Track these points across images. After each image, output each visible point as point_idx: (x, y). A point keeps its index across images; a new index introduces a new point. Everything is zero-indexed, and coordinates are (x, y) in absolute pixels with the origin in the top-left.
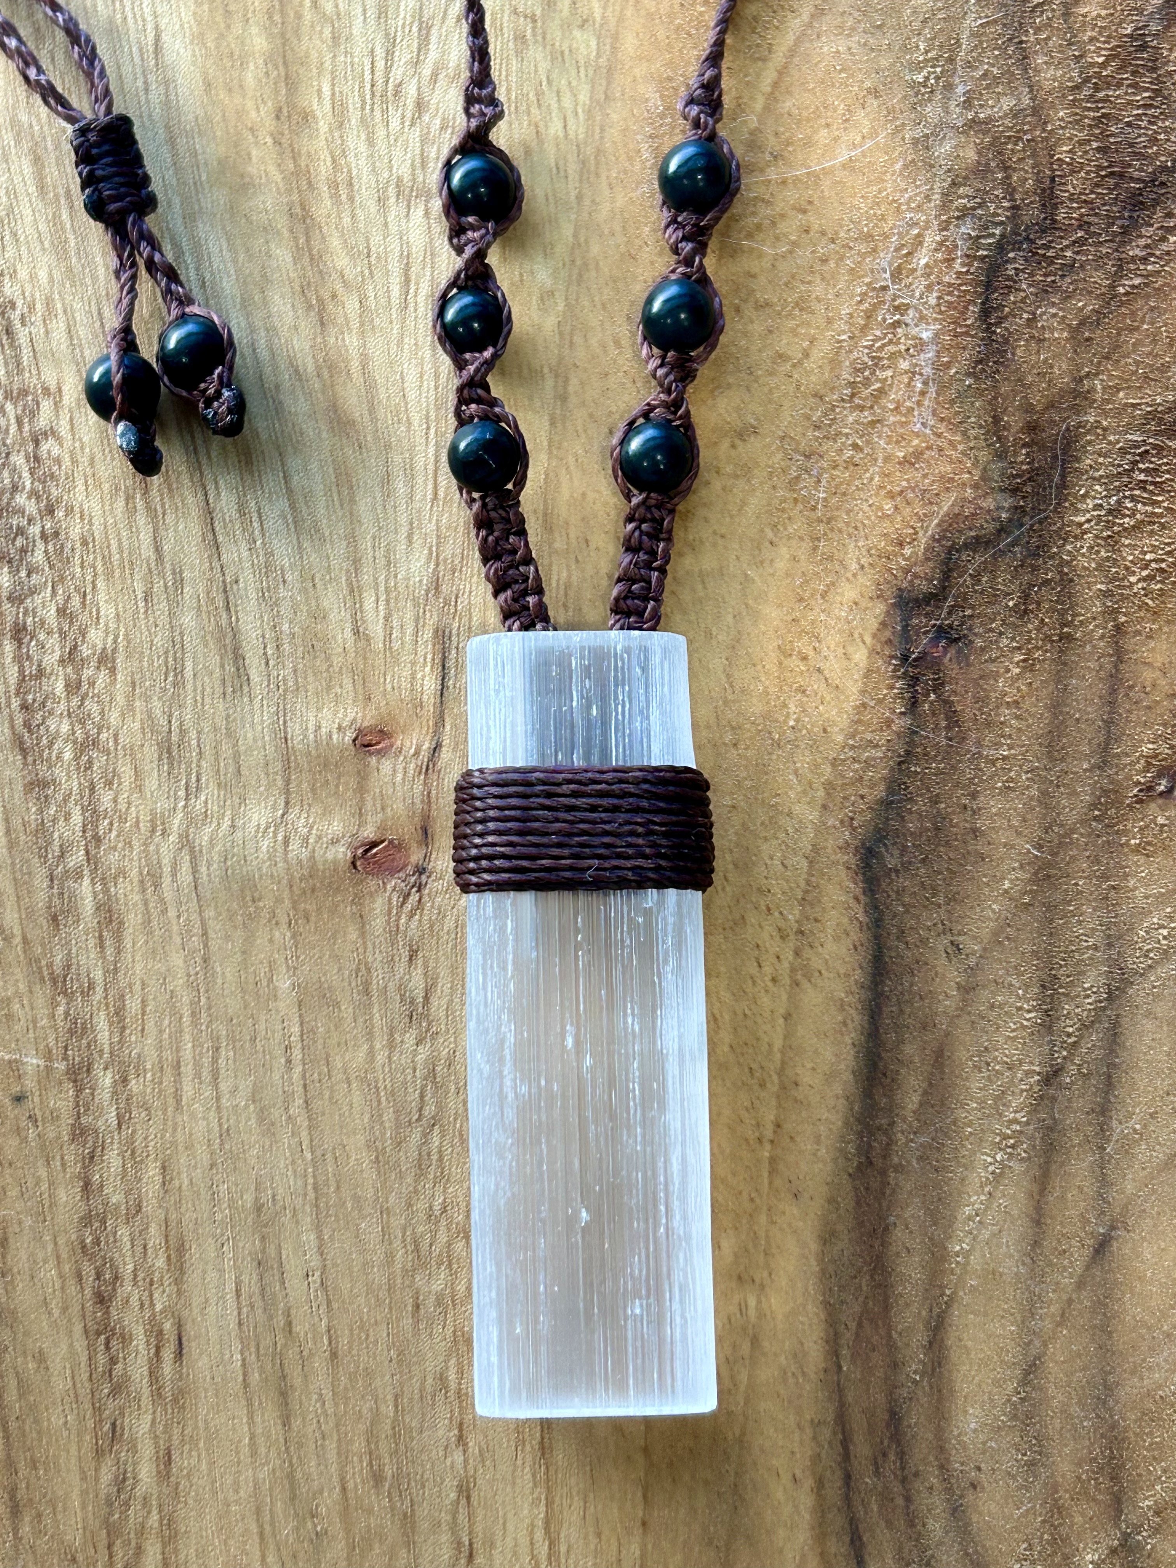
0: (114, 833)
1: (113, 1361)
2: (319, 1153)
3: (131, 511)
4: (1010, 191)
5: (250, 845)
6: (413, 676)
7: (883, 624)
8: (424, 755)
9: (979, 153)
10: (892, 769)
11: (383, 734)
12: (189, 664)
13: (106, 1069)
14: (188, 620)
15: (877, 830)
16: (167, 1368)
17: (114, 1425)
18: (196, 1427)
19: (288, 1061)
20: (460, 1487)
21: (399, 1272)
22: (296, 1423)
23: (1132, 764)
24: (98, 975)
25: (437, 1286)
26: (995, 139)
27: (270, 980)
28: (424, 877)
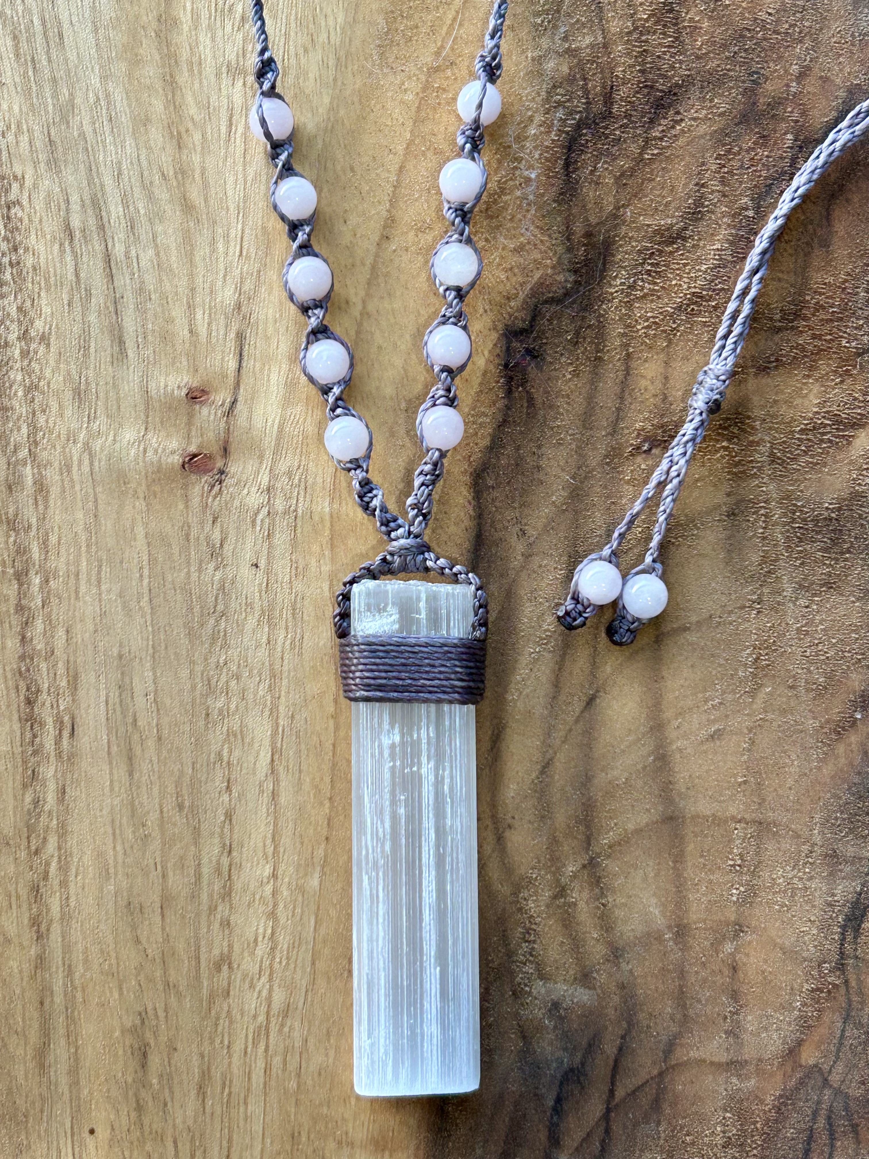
0: (45, 441)
1: (35, 736)
2: (156, 628)
3: (62, 251)
4: (586, 92)
5: (124, 452)
6: (223, 359)
7: (495, 345)
8: (227, 405)
9: (570, 69)
10: (494, 429)
11: (204, 392)
12: (93, 345)
13: (36, 574)
14: (93, 318)
15: (484, 464)
16: (65, 742)
17: (33, 771)
18: (80, 775)
19: (141, 576)
20: (226, 814)
21: (198, 696)
22: (136, 776)
23: (630, 433)
24: (34, 521)
25: (219, 704)
26: (580, 60)
27: (133, 530)
28: (223, 477)
